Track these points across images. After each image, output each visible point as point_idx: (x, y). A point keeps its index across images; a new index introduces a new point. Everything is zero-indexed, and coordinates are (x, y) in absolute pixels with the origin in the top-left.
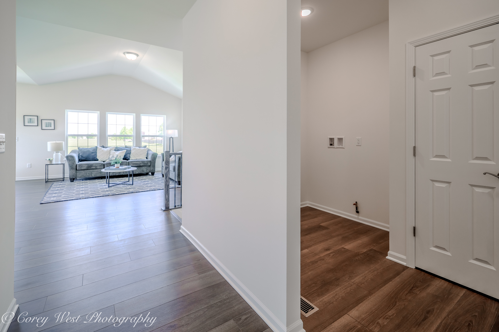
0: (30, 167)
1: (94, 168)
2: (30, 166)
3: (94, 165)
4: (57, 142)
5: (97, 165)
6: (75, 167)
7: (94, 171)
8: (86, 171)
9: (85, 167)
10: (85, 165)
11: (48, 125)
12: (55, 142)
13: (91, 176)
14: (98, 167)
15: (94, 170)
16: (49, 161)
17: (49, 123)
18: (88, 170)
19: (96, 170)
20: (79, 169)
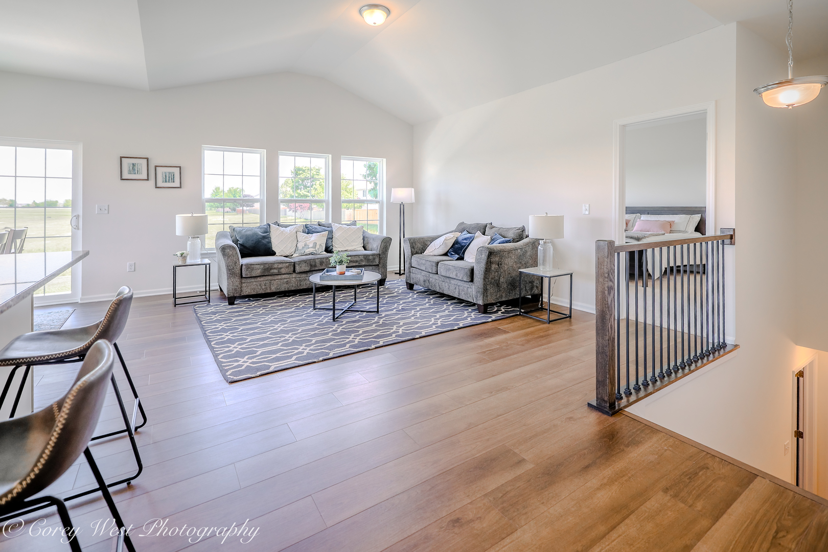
0: (133, 270)
1: (276, 271)
2: (133, 267)
3: (276, 266)
4: (195, 215)
5: (280, 266)
6: (238, 271)
7: (274, 280)
8: (259, 279)
9: (259, 271)
10: (258, 266)
11: (169, 177)
12: (190, 215)
13: (269, 291)
14: (283, 271)
15: (277, 277)
16: (181, 258)
17: (170, 173)
18: (264, 277)
19: (279, 277)
20: (246, 275)
